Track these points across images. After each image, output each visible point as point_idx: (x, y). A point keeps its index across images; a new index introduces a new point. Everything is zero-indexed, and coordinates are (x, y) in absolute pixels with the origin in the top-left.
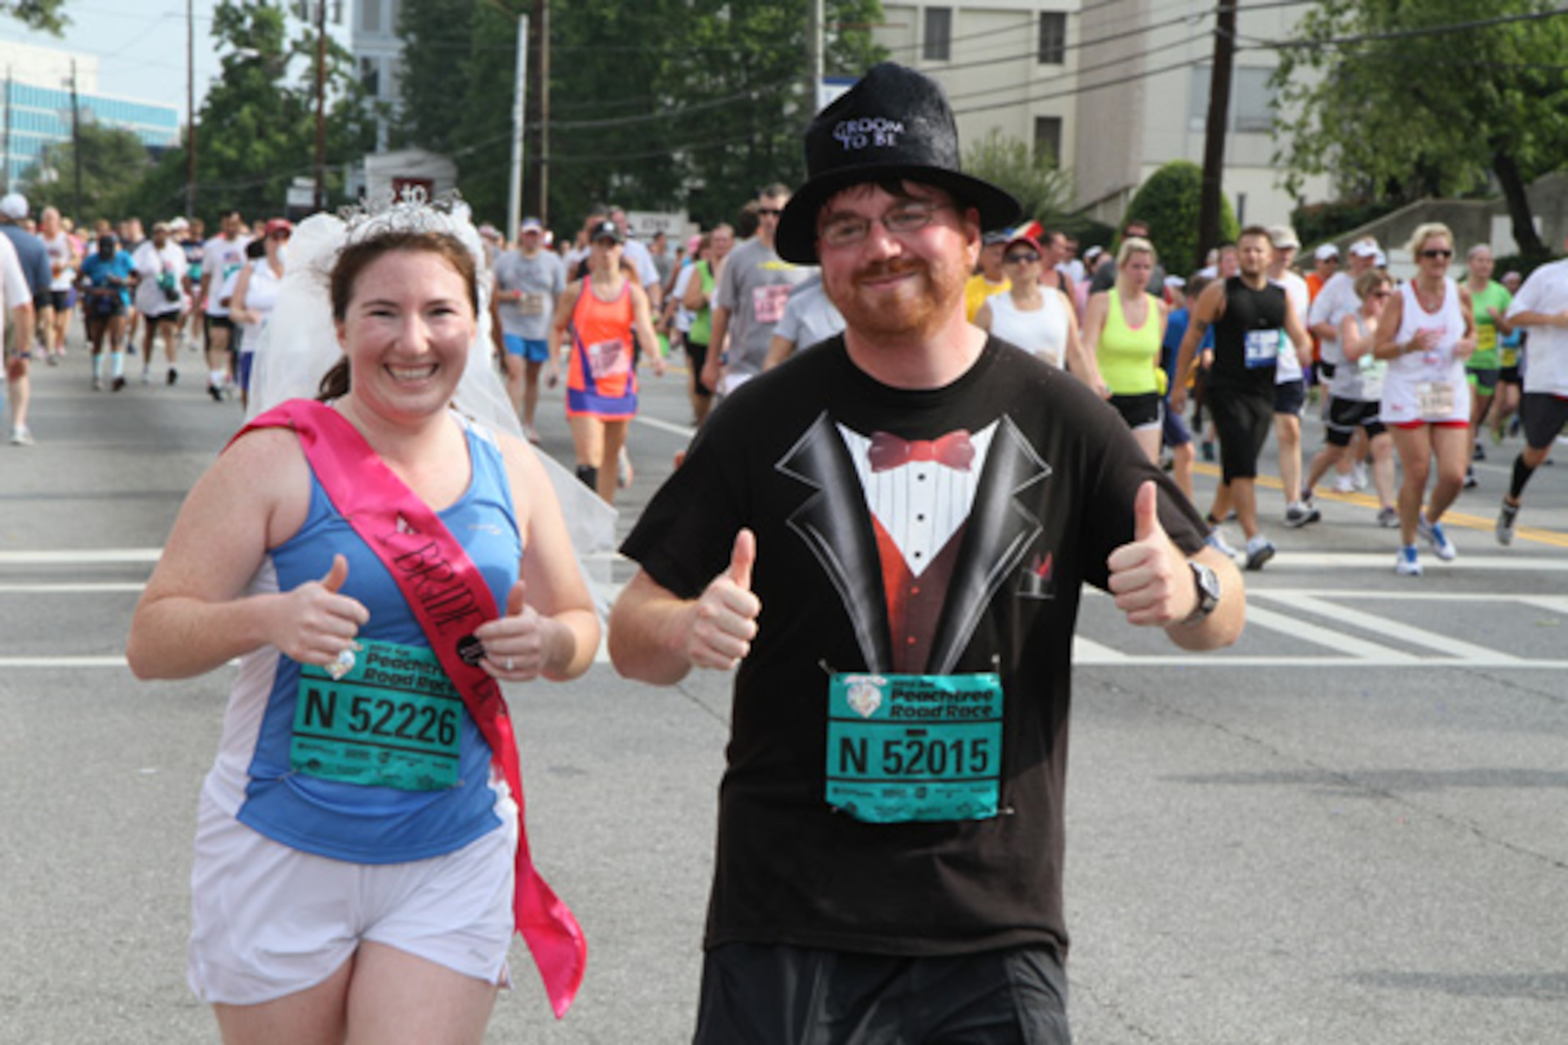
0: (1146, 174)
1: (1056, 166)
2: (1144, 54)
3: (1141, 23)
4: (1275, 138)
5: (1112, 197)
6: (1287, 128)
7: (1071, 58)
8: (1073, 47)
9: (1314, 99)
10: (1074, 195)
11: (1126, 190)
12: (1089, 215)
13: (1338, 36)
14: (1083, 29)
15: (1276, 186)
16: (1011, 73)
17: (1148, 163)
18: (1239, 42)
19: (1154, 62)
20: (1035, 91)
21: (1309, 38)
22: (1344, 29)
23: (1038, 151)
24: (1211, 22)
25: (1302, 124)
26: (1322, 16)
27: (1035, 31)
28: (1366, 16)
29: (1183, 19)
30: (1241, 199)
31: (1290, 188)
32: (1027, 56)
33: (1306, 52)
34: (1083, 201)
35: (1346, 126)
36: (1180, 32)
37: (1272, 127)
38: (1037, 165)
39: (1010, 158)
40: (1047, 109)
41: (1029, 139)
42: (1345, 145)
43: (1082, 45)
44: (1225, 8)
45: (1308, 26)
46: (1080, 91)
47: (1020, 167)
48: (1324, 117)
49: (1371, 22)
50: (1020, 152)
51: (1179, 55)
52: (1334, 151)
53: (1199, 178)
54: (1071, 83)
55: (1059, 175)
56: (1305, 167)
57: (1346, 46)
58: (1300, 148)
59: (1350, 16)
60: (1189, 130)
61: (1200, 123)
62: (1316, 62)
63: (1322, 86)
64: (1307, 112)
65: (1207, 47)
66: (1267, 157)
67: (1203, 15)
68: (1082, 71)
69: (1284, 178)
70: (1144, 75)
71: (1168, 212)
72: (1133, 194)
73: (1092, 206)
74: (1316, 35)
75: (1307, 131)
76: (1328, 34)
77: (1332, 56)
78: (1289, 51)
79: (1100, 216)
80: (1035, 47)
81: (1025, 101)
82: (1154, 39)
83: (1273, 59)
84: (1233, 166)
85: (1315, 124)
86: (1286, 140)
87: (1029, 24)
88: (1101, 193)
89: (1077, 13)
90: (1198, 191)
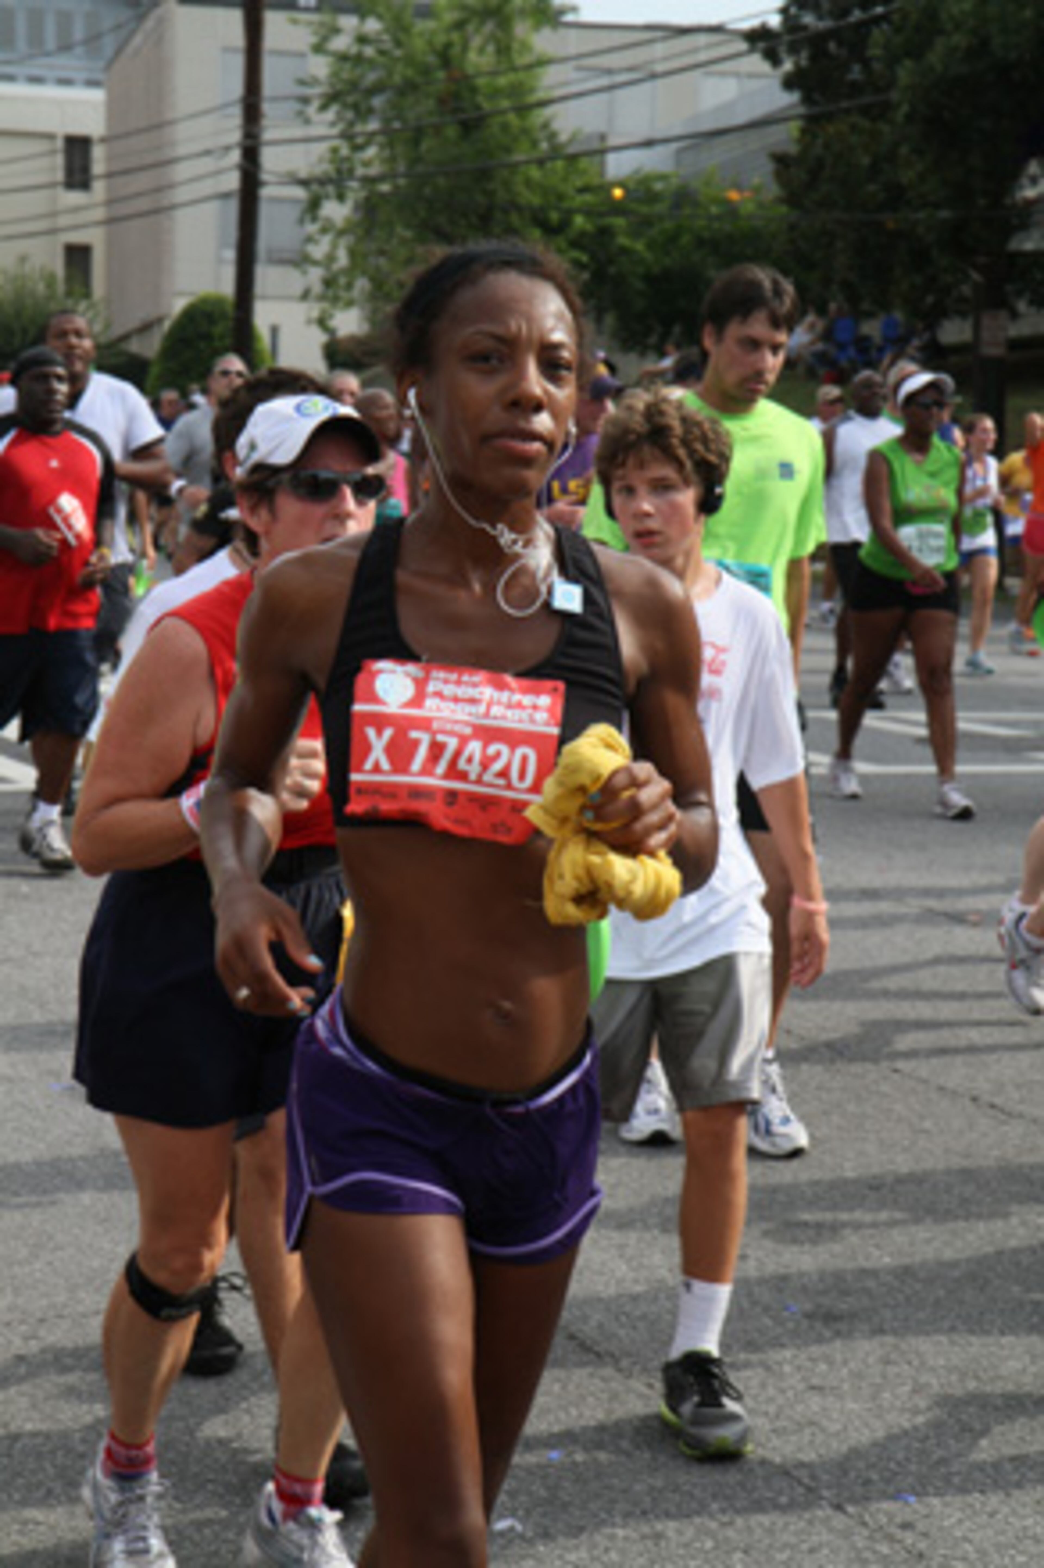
0: (179, 305)
1: (87, 295)
2: (171, 186)
3: (170, 153)
4: (305, 273)
5: (146, 328)
6: (315, 263)
7: (99, 187)
8: (100, 177)
9: (341, 233)
10: (108, 326)
11: (160, 320)
12: (124, 346)
13: (360, 171)
14: (109, 158)
15: (309, 322)
16: (37, 202)
17: (181, 294)
18: (264, 177)
19: (182, 194)
20: (63, 221)
21: (333, 174)
22: (367, 164)
23: (69, 279)
24: (235, 156)
25: (331, 258)
26: (345, 151)
27: (60, 160)
28: (387, 153)
29: (207, 153)
30: (275, 331)
31: (322, 322)
32: (52, 185)
33: (331, 189)
34: (118, 331)
35: (372, 260)
36: (207, 164)
37: (302, 261)
38: (69, 294)
39: (41, 288)
40: (77, 238)
41: (59, 267)
42: (372, 279)
43: (109, 175)
44: (249, 142)
45: (332, 161)
46: (110, 221)
47: (51, 297)
48: (352, 253)
49: (392, 159)
50: (50, 282)
51: (208, 187)
52: (362, 284)
53: (230, 309)
54: (99, 214)
55: (91, 306)
56: (335, 300)
57: (368, 181)
58: (328, 283)
59: (371, 152)
60: (220, 261)
61: (230, 254)
62: (341, 198)
63: (348, 220)
64: (334, 246)
65: (233, 181)
66: (298, 290)
67: (227, 149)
68: (110, 202)
69: (315, 313)
70: (173, 207)
71: (202, 345)
72: (167, 325)
73: (126, 337)
74: (339, 171)
75: (336, 267)
76: (351, 171)
77: (355, 191)
78: (315, 187)
79: (135, 346)
80: (60, 176)
81: (53, 232)
82: (182, 171)
83: (300, 193)
84: (265, 298)
85: (343, 259)
86: (315, 275)
87: (53, 152)
88: (133, 323)
89: (103, 140)
90: (230, 324)
